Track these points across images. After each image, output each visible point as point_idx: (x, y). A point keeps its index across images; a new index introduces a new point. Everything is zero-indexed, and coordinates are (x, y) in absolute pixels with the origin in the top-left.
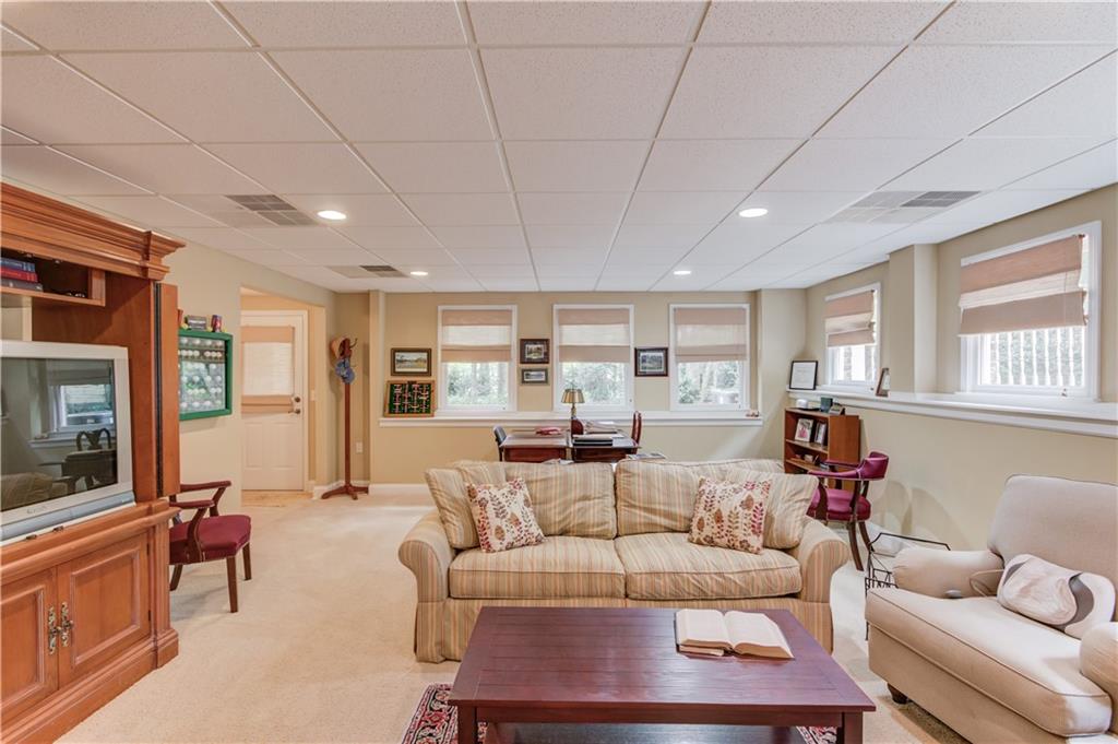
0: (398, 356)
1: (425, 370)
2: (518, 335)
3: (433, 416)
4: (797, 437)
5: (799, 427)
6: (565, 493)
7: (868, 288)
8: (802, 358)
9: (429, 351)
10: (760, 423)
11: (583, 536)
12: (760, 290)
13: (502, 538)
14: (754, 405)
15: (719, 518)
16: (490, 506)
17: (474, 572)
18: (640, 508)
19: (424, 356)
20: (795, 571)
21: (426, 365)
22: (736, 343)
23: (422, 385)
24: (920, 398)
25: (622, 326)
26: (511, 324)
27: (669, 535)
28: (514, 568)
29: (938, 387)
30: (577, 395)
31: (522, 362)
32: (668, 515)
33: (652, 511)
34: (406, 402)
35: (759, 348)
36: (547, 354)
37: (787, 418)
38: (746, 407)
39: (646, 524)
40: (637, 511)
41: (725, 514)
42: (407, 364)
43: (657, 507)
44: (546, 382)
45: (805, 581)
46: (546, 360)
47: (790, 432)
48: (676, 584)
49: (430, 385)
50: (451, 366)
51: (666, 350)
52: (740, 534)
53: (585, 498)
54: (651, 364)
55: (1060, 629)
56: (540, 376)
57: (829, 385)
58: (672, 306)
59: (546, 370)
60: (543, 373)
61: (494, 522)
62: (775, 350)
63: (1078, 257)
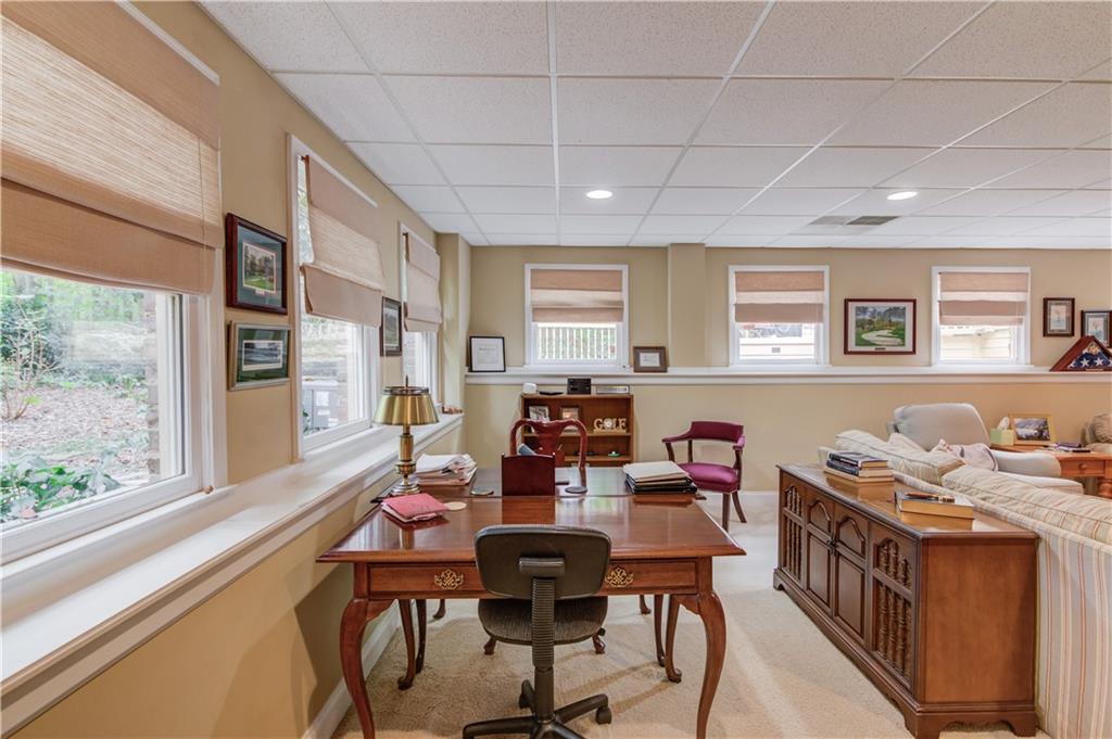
7: (615, 266)
25: (374, 244)
44: (285, 371)
51: (399, 308)
54: (389, 331)
57: (534, 366)
58: (402, 227)
63: (823, 284)
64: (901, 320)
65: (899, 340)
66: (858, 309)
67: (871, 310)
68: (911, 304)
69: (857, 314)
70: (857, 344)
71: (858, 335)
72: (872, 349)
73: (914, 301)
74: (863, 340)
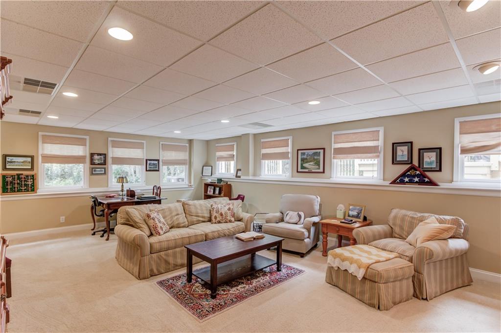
0: (8, 159)
1: (30, 167)
2: (89, 151)
3: (36, 193)
4: (208, 193)
5: (209, 189)
6: (171, 213)
7: (233, 144)
8: (206, 165)
9: (32, 157)
10: (193, 189)
11: (179, 228)
12: (193, 140)
13: (162, 230)
14: (190, 182)
15: (221, 215)
16: (156, 219)
17: (160, 242)
18: (194, 216)
19: (29, 159)
20: (244, 226)
21: (30, 164)
22: (184, 158)
23: (27, 176)
24: (251, 178)
25: (141, 150)
26: (86, 145)
27: (203, 223)
28: (173, 238)
29: (254, 175)
30: (125, 179)
31: (91, 164)
32: (203, 217)
33: (198, 216)
34: (16, 186)
35: (192, 161)
36: (105, 161)
37: (205, 186)
38: (187, 183)
39: (197, 221)
40: (193, 217)
41: (223, 213)
42: (16, 164)
43: (199, 215)
44: (105, 173)
45: (246, 228)
46: (105, 163)
47: (206, 191)
48: (218, 234)
49: (33, 176)
50: (47, 165)
51: (158, 160)
52: (229, 218)
53: (178, 214)
54: (153, 166)
55: (296, 224)
56: (102, 171)
57: (217, 175)
58: (161, 143)
59: (105, 169)
60: (103, 170)
61: (159, 225)
62: (197, 162)
63: (288, 144)
64: (318, 158)
65: (317, 167)
66: (302, 153)
67: (306, 153)
68: (323, 150)
69: (301, 156)
70: (301, 169)
71: (302, 165)
72: (307, 170)
73: (324, 149)
74: (304, 167)
